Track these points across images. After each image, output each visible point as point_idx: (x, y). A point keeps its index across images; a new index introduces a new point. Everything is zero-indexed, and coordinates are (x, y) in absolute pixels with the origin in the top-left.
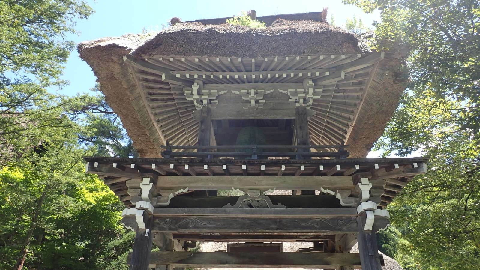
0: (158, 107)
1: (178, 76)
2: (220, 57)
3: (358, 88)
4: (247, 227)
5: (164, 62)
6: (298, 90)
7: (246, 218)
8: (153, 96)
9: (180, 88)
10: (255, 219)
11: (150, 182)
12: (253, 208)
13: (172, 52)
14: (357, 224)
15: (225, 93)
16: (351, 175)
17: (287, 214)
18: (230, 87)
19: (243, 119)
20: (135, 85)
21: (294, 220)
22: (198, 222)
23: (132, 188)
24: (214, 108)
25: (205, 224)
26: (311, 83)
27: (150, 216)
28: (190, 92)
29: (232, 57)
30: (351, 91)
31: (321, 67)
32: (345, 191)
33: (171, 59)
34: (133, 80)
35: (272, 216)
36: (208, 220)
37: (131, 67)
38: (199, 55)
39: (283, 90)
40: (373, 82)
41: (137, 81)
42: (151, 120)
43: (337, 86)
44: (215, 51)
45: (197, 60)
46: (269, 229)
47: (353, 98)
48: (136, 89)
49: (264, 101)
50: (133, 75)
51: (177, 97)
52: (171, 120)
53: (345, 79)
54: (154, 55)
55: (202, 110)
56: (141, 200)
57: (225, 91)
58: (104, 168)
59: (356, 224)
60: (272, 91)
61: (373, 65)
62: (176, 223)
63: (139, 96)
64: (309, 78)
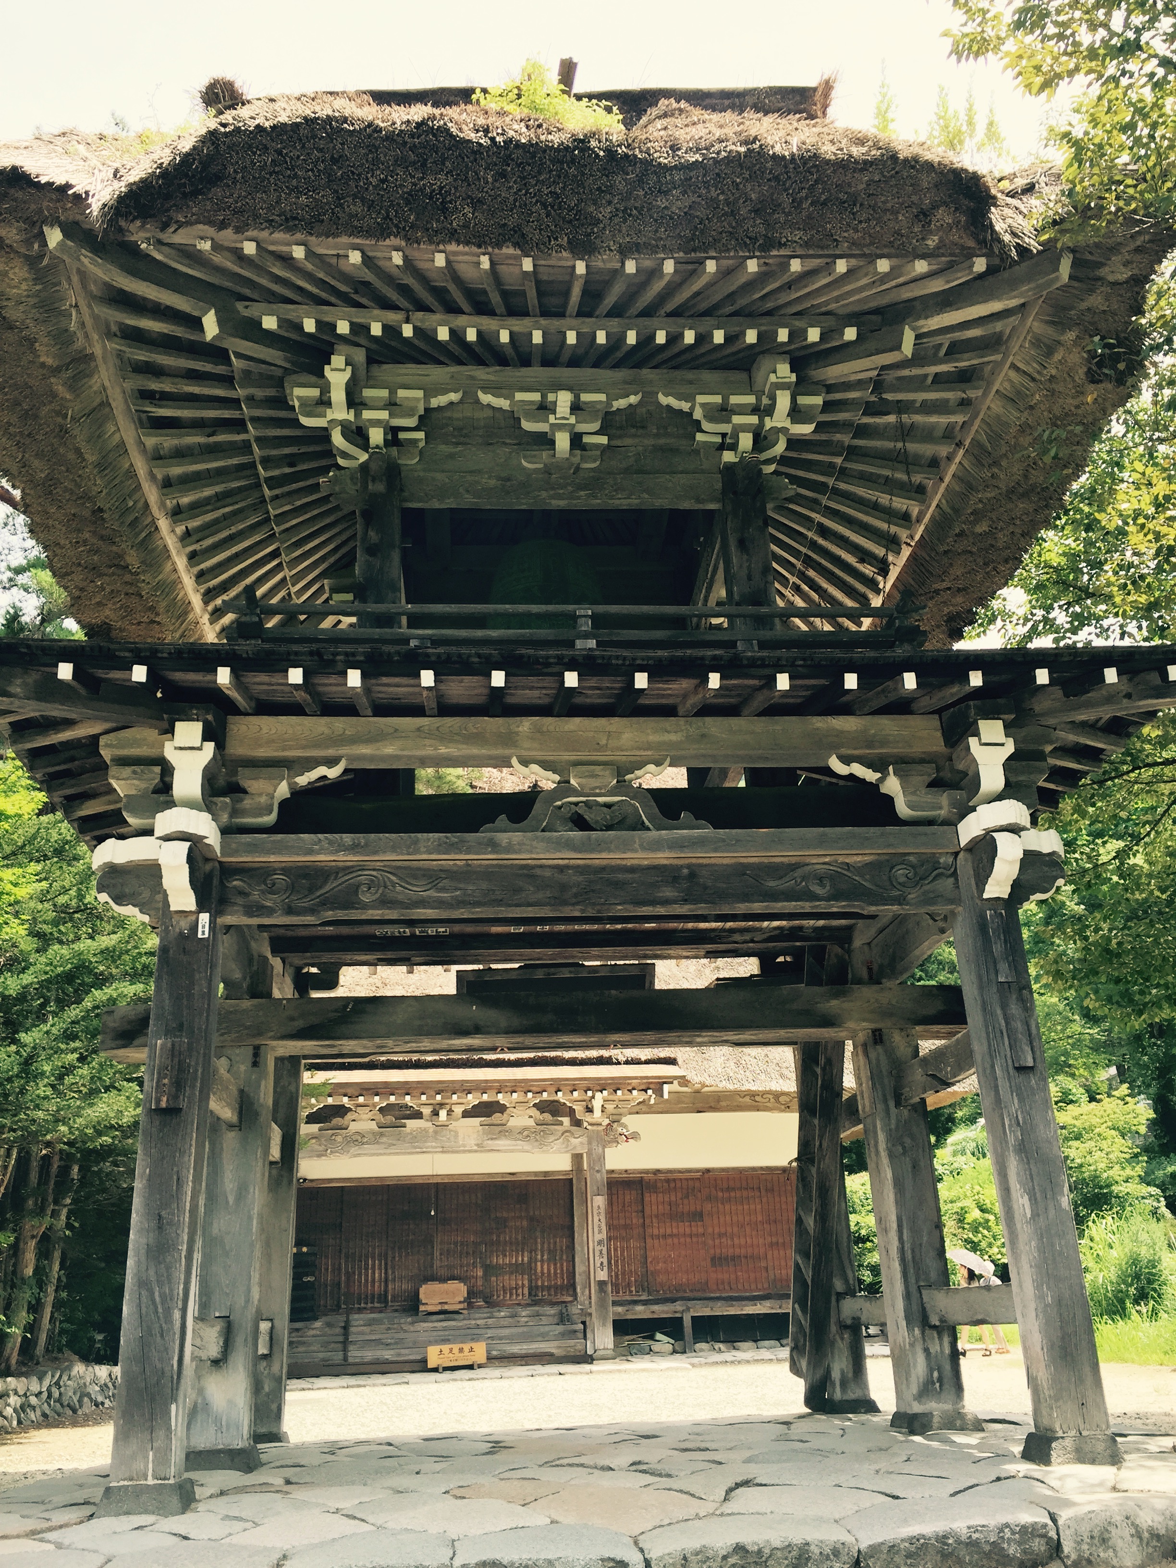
0: (181, 454)
1: (270, 323)
2: (453, 247)
3: (952, 395)
4: (576, 895)
5: (218, 259)
6: (734, 400)
7: (567, 867)
8: (160, 407)
9: (271, 377)
10: (603, 869)
11: (206, 738)
12: (591, 829)
13: (256, 216)
14: (957, 880)
15: (452, 403)
16: (939, 712)
17: (716, 850)
18: (472, 378)
19: (524, 507)
20: (91, 357)
21: (741, 870)
22: (394, 884)
23: (123, 762)
24: (411, 461)
25: (419, 890)
26: (784, 371)
27: (208, 867)
28: (315, 392)
29: (500, 248)
30: (928, 408)
31: (830, 308)
32: (919, 767)
33: (250, 248)
34: (80, 334)
35: (663, 857)
36: (433, 877)
37: (75, 279)
38: (368, 233)
39: (679, 398)
40: (1013, 374)
41: (96, 337)
42: (147, 505)
43: (878, 385)
44: (438, 221)
45: (355, 257)
46: (653, 903)
47: (928, 435)
48: (90, 376)
49: (603, 440)
50: (79, 312)
51: (258, 413)
52: (227, 510)
53: (918, 359)
54: (180, 225)
55: (364, 467)
56: (171, 804)
57: (454, 397)
58: (18, 681)
59: (951, 880)
60: (633, 399)
61: (1023, 305)
62: (311, 890)
63: (102, 404)
64: (780, 351)
